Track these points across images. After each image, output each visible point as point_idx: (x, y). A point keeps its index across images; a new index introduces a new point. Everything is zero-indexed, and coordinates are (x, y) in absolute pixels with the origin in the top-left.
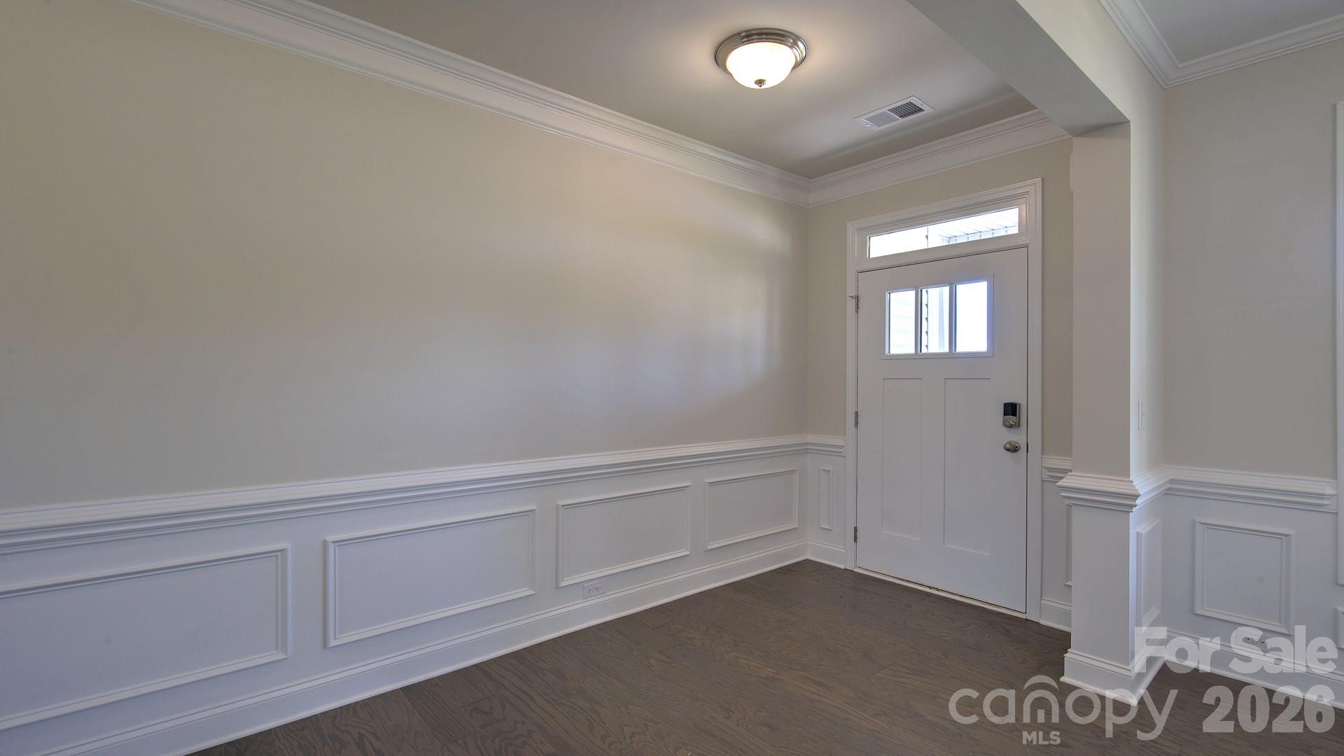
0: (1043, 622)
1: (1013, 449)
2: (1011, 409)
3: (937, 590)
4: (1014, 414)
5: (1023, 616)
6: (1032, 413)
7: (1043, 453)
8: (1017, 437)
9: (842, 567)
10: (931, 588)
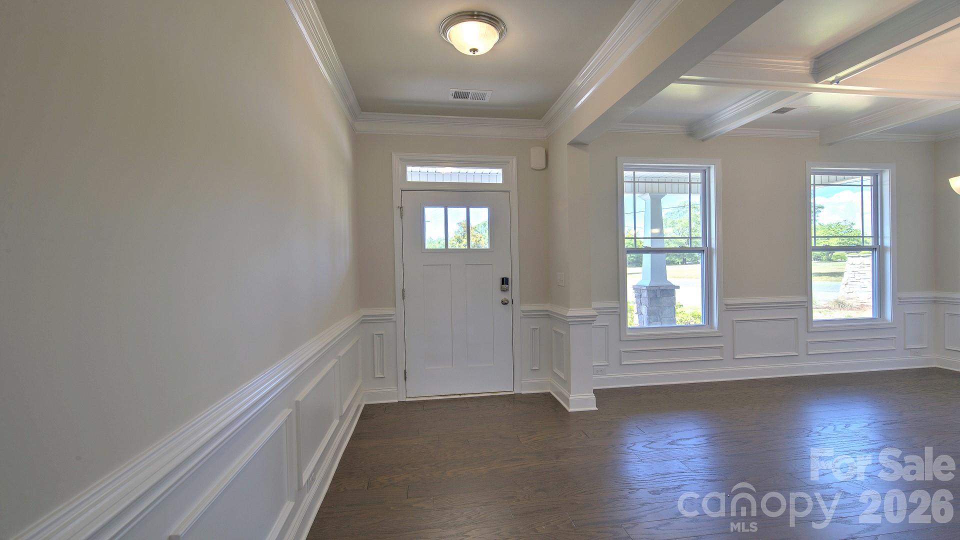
0: (523, 392)
1: (504, 303)
2: (505, 281)
3: (465, 394)
4: (507, 284)
5: (513, 393)
6: (515, 283)
7: (520, 304)
8: (507, 296)
9: (397, 401)
10: (460, 395)
